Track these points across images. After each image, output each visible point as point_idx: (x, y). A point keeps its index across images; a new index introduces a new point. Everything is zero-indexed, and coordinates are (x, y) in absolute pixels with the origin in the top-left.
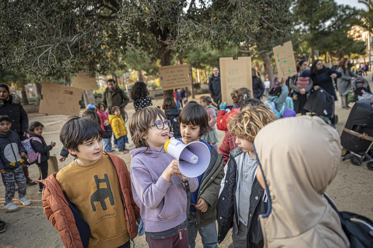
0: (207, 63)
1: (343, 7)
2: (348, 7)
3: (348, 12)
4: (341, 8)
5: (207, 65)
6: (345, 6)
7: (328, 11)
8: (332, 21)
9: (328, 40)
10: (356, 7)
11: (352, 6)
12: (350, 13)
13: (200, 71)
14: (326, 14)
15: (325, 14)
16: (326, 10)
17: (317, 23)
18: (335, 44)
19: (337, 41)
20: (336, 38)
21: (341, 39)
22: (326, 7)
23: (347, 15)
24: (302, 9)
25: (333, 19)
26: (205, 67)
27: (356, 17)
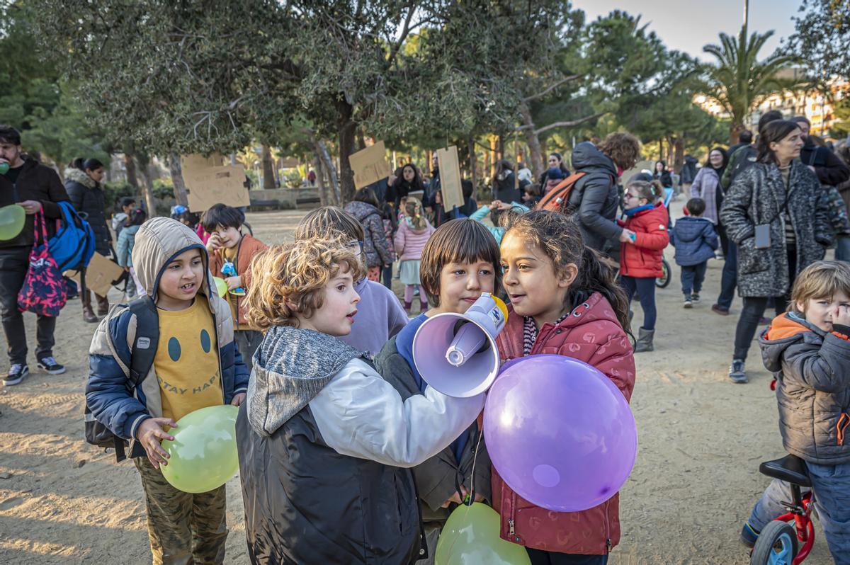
0: (415, 141)
1: (677, 56)
2: (685, 58)
3: (684, 67)
4: (675, 56)
5: (414, 145)
6: (681, 54)
7: (647, 62)
8: (658, 80)
9: (647, 115)
10: (699, 58)
11: (693, 56)
12: (688, 69)
13: (400, 154)
14: (644, 68)
15: (641, 66)
16: (643, 60)
17: (629, 81)
18: (660, 124)
19: (663, 120)
20: (660, 113)
21: (670, 117)
22: (644, 55)
23: (683, 72)
24: (601, 53)
25: (659, 76)
26: (410, 148)
27: (700, 77)
